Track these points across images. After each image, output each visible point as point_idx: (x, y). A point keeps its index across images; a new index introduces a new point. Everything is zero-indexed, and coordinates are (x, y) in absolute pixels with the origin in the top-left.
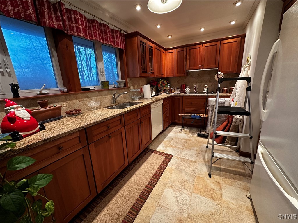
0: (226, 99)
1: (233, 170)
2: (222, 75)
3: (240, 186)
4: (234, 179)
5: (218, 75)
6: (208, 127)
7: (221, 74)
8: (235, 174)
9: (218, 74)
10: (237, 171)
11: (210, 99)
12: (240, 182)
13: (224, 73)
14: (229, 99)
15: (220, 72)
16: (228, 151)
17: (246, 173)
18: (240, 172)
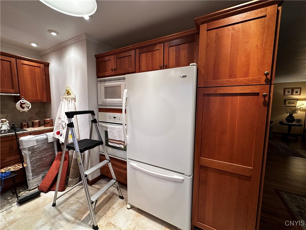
0: (47, 134)
1: (102, 202)
2: (28, 104)
3: (119, 208)
4: (110, 207)
5: (21, 104)
6: (30, 180)
7: (26, 102)
8: (107, 203)
9: (22, 102)
10: (104, 200)
11: (22, 138)
12: (115, 205)
13: (31, 101)
14: (51, 133)
15: (24, 100)
16: (78, 190)
17: (109, 195)
18: (106, 198)
